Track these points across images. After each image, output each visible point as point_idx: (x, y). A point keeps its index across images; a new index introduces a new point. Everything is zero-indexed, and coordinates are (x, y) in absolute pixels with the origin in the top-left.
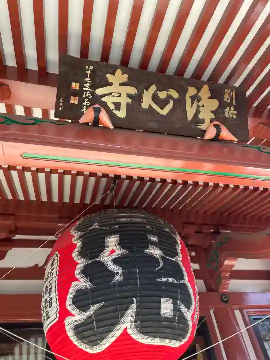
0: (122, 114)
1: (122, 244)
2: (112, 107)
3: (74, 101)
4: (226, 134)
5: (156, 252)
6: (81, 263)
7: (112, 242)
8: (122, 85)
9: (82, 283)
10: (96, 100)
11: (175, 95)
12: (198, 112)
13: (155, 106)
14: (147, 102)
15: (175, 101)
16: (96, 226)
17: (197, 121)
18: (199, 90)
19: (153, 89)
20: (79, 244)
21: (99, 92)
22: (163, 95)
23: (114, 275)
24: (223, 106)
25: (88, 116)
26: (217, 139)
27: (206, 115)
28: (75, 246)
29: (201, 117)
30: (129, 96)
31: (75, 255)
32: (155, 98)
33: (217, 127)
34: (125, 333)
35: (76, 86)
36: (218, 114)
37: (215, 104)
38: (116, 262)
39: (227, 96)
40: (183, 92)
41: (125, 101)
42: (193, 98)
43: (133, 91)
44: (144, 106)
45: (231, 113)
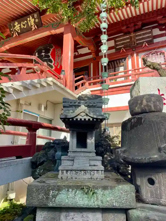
0: (19, 31)
1: (38, 54)
3: (12, 32)
5: (43, 54)
8: (17, 25)
10: (15, 30)
11: (26, 22)
12: (31, 24)
13: (24, 27)
17: (31, 26)
18: (30, 18)
21: (15, 28)
22: (24, 23)
24: (35, 20)
25: (14, 35)
30: (19, 27)
32: (23, 25)
33: (34, 26)
35: (11, 29)
39: (35, 16)
43: (19, 25)
44: (22, 27)
45: (37, 20)
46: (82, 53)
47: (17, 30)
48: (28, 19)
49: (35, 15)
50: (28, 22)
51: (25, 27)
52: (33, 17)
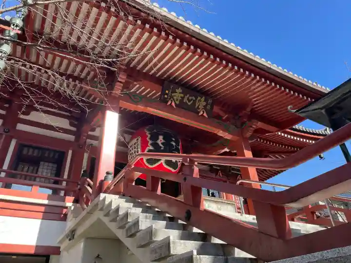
0: (177, 102)
1: (164, 139)
2: (176, 100)
3: (166, 96)
4: (205, 114)
5: (174, 144)
6: (150, 142)
7: (161, 137)
8: (180, 93)
9: (151, 148)
10: (172, 97)
11: (194, 99)
12: (199, 105)
13: (188, 102)
14: (185, 100)
15: (194, 101)
16: (155, 131)
18: (201, 98)
19: (188, 95)
20: (149, 136)
21: (173, 94)
22: (190, 98)
23: (161, 147)
24: (206, 105)
25: (169, 103)
26: (202, 115)
27: (201, 107)
28: (148, 136)
29: (199, 107)
30: (181, 97)
31: (148, 139)
32: (188, 99)
33: (203, 112)
34: (162, 164)
35: (167, 92)
36: (205, 107)
37: (204, 104)
38: (162, 144)
40: (196, 98)
41: (179, 98)
42: (199, 101)
43: (182, 95)
45: (209, 107)
47: (175, 98)
48: (199, 98)
49: (210, 101)
50: (197, 101)
51: (189, 104)
52: (206, 101)
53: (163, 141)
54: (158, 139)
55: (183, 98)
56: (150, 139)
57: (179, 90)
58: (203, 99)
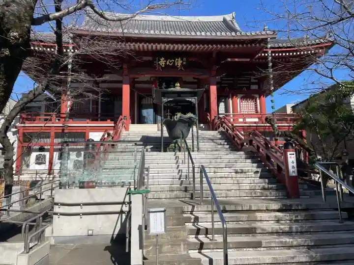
0: (163, 66)
3: (155, 65)
4: (182, 68)
7: (164, 84)
10: (159, 64)
11: (173, 61)
14: (168, 63)
17: (177, 66)
19: (169, 60)
21: (159, 62)
22: (171, 61)
27: (179, 64)
32: (169, 62)
35: (155, 62)
36: (182, 64)
37: (181, 62)
40: (175, 60)
41: (164, 63)
42: (177, 61)
43: (165, 61)
44: (167, 64)
45: (185, 63)
46: (187, 81)
47: (161, 64)
48: (177, 59)
49: (185, 59)
51: (171, 65)
52: (182, 60)
53: (165, 86)
54: (162, 85)
55: (166, 63)
56: (159, 85)
57: (162, 59)
58: (180, 59)
